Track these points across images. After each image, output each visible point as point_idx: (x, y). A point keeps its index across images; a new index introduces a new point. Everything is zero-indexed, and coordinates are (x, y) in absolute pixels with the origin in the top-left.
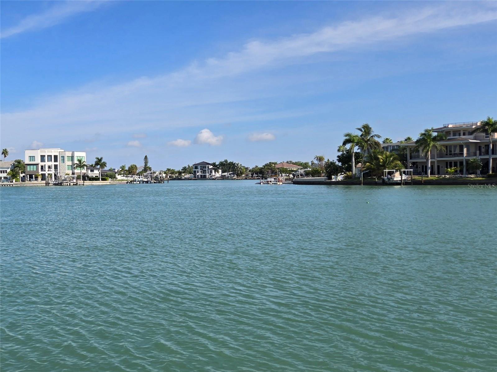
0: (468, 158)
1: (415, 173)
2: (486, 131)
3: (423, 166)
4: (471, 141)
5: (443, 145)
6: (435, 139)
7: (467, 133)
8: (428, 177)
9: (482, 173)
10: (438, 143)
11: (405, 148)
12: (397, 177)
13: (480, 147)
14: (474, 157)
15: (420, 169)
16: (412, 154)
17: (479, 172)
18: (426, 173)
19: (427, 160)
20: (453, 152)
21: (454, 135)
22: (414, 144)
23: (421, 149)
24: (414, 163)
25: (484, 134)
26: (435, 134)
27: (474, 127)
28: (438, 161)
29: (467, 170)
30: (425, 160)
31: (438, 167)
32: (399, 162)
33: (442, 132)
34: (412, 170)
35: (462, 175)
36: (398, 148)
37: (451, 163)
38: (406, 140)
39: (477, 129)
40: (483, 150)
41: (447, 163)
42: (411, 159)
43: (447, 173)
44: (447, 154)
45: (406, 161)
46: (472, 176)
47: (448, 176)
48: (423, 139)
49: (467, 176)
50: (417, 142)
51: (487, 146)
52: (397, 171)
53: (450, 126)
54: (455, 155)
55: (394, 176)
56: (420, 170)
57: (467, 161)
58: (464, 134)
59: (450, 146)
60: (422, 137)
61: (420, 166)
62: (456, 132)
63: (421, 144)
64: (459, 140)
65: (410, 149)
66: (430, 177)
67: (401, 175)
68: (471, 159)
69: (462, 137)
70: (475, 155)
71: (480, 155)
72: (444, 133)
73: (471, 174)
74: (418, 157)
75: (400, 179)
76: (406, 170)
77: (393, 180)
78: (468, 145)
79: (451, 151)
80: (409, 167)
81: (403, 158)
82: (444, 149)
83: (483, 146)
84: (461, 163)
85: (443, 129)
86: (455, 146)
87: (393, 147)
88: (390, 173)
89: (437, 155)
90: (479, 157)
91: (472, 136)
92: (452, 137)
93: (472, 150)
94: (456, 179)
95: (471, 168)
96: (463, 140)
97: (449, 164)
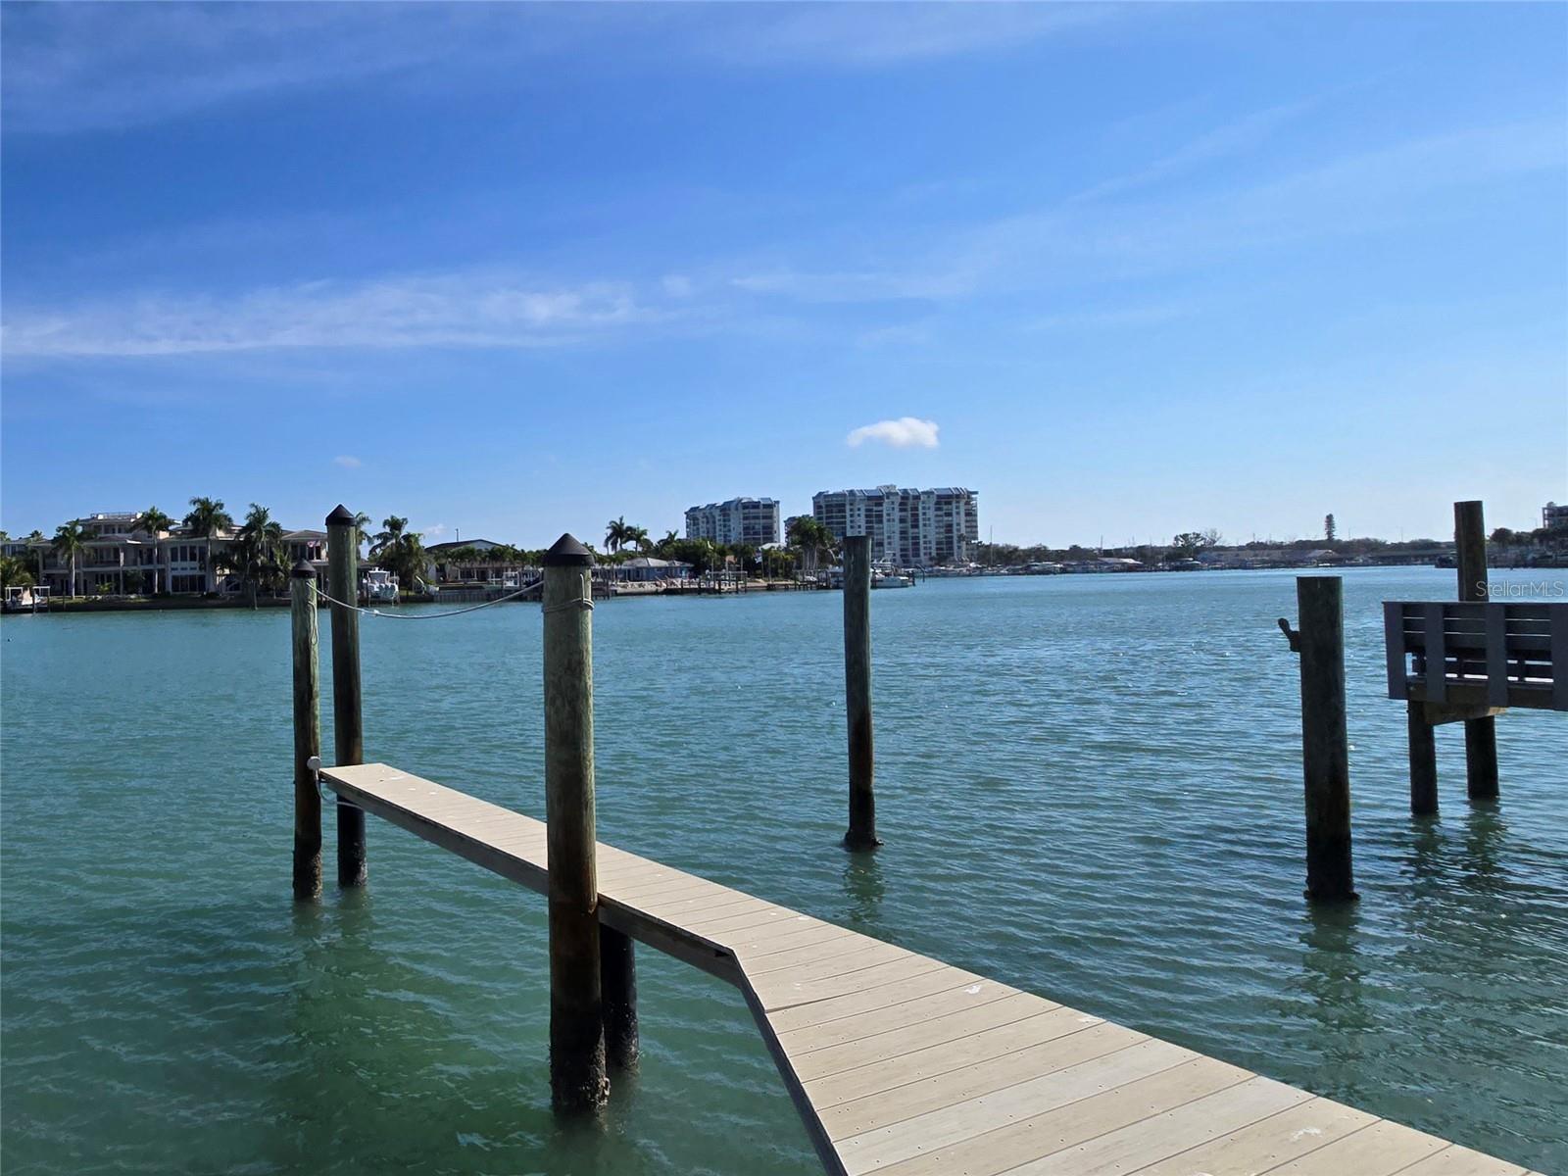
0: (125, 568)
1: (53, 593)
2: (149, 528)
3: (62, 581)
4: (129, 542)
5: (92, 547)
6: (80, 537)
7: (123, 530)
8: (72, 598)
9: (144, 593)
10: (85, 543)
11: (34, 551)
12: (27, 600)
13: (141, 552)
14: (134, 568)
15: (60, 586)
16: (47, 561)
17: (141, 590)
18: (69, 593)
19: (71, 571)
20: (105, 560)
21: (106, 532)
22: (50, 545)
23: (60, 553)
24: (48, 576)
25: (145, 533)
26: (79, 529)
27: (132, 520)
28: (85, 573)
29: (125, 588)
30: (67, 572)
31: (85, 581)
32: (28, 575)
33: (90, 525)
34: (48, 587)
35: (119, 594)
36: (22, 549)
37: (102, 576)
38: (33, 536)
39: (137, 525)
40: (145, 556)
41: (97, 576)
42: (44, 568)
43: (98, 592)
44: (96, 562)
45: (37, 571)
46: (133, 597)
47: (99, 597)
48: (64, 535)
49: (126, 596)
50: (55, 540)
51: (151, 551)
52: (25, 589)
53: (101, 517)
54: (109, 564)
55: (22, 598)
56: (58, 587)
57: (125, 573)
58: (120, 532)
59: (101, 551)
60: (61, 533)
61: (58, 581)
62: (109, 527)
63: (61, 546)
64: (114, 540)
65: (43, 553)
66: (75, 599)
67: (32, 595)
68: (131, 569)
69: (117, 534)
70: (135, 564)
71: (142, 564)
72: (92, 528)
73: (131, 593)
74: (55, 566)
75: (31, 602)
76: (40, 588)
77: (20, 605)
78: (126, 548)
79: (102, 557)
80: (42, 583)
81: (31, 567)
82: (92, 553)
83: (144, 550)
84: (117, 575)
85: (91, 522)
86: (108, 549)
87: (13, 547)
88: (16, 593)
89: (84, 563)
90: (140, 568)
91: (130, 535)
92: (103, 535)
93: (132, 556)
94: (111, 601)
95: (129, 583)
96: (118, 539)
97: (100, 578)
